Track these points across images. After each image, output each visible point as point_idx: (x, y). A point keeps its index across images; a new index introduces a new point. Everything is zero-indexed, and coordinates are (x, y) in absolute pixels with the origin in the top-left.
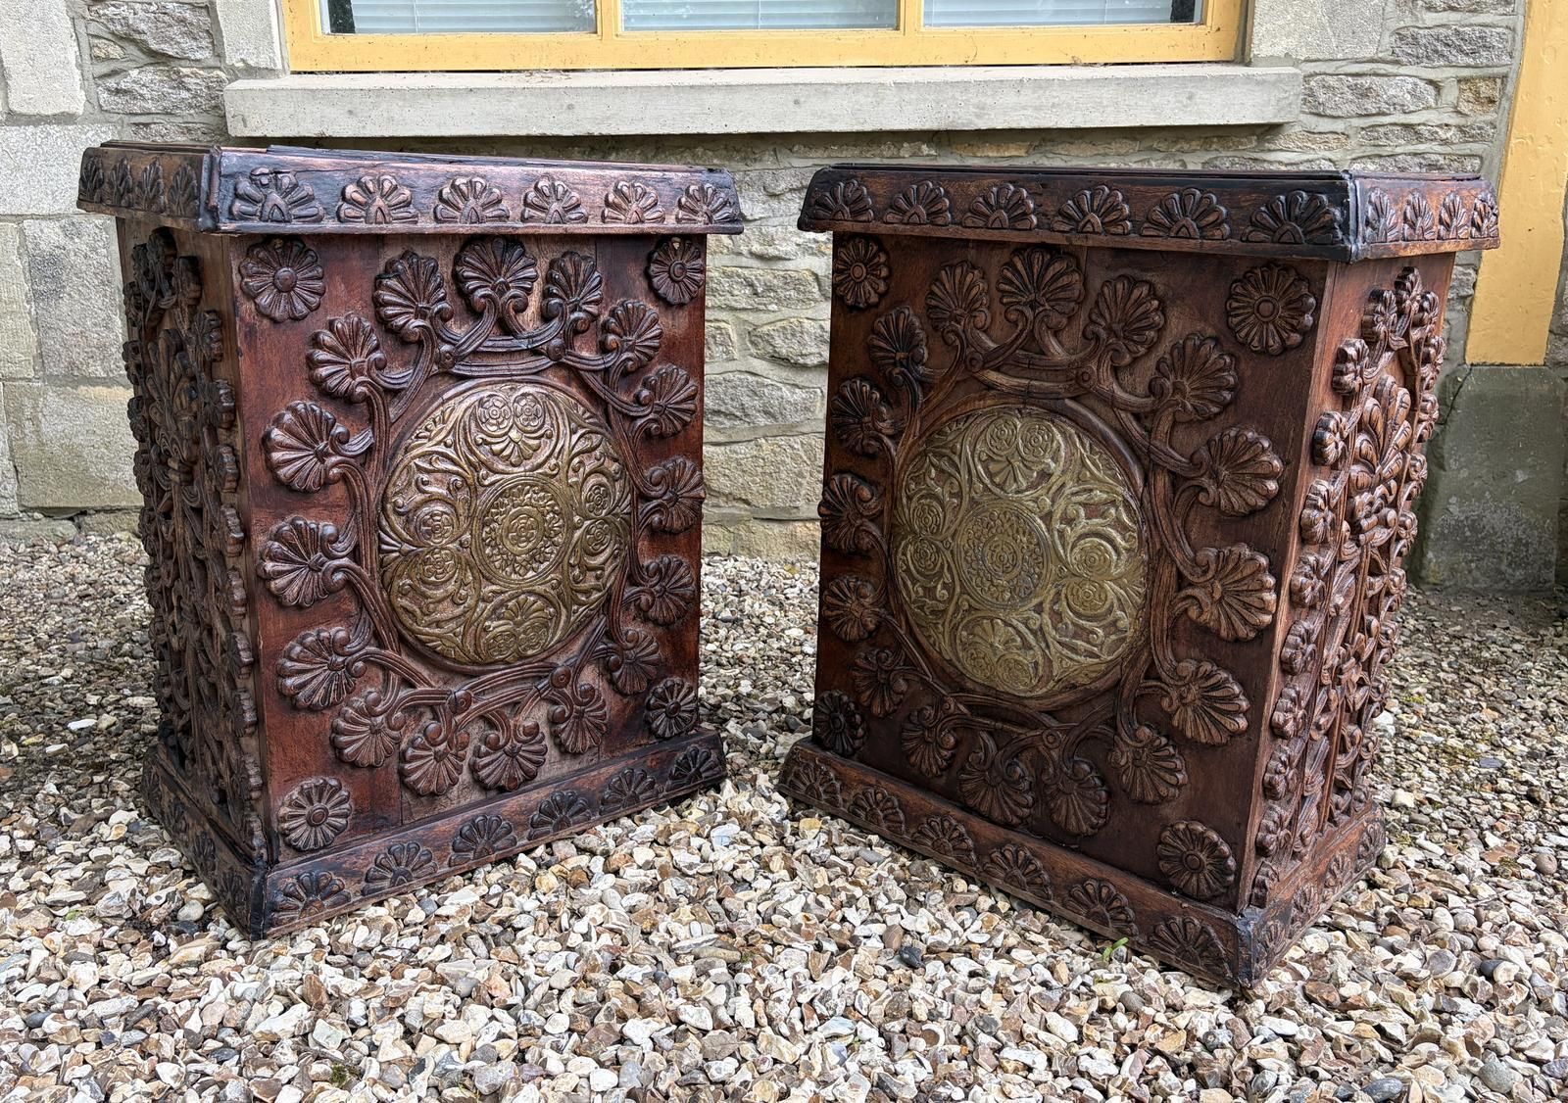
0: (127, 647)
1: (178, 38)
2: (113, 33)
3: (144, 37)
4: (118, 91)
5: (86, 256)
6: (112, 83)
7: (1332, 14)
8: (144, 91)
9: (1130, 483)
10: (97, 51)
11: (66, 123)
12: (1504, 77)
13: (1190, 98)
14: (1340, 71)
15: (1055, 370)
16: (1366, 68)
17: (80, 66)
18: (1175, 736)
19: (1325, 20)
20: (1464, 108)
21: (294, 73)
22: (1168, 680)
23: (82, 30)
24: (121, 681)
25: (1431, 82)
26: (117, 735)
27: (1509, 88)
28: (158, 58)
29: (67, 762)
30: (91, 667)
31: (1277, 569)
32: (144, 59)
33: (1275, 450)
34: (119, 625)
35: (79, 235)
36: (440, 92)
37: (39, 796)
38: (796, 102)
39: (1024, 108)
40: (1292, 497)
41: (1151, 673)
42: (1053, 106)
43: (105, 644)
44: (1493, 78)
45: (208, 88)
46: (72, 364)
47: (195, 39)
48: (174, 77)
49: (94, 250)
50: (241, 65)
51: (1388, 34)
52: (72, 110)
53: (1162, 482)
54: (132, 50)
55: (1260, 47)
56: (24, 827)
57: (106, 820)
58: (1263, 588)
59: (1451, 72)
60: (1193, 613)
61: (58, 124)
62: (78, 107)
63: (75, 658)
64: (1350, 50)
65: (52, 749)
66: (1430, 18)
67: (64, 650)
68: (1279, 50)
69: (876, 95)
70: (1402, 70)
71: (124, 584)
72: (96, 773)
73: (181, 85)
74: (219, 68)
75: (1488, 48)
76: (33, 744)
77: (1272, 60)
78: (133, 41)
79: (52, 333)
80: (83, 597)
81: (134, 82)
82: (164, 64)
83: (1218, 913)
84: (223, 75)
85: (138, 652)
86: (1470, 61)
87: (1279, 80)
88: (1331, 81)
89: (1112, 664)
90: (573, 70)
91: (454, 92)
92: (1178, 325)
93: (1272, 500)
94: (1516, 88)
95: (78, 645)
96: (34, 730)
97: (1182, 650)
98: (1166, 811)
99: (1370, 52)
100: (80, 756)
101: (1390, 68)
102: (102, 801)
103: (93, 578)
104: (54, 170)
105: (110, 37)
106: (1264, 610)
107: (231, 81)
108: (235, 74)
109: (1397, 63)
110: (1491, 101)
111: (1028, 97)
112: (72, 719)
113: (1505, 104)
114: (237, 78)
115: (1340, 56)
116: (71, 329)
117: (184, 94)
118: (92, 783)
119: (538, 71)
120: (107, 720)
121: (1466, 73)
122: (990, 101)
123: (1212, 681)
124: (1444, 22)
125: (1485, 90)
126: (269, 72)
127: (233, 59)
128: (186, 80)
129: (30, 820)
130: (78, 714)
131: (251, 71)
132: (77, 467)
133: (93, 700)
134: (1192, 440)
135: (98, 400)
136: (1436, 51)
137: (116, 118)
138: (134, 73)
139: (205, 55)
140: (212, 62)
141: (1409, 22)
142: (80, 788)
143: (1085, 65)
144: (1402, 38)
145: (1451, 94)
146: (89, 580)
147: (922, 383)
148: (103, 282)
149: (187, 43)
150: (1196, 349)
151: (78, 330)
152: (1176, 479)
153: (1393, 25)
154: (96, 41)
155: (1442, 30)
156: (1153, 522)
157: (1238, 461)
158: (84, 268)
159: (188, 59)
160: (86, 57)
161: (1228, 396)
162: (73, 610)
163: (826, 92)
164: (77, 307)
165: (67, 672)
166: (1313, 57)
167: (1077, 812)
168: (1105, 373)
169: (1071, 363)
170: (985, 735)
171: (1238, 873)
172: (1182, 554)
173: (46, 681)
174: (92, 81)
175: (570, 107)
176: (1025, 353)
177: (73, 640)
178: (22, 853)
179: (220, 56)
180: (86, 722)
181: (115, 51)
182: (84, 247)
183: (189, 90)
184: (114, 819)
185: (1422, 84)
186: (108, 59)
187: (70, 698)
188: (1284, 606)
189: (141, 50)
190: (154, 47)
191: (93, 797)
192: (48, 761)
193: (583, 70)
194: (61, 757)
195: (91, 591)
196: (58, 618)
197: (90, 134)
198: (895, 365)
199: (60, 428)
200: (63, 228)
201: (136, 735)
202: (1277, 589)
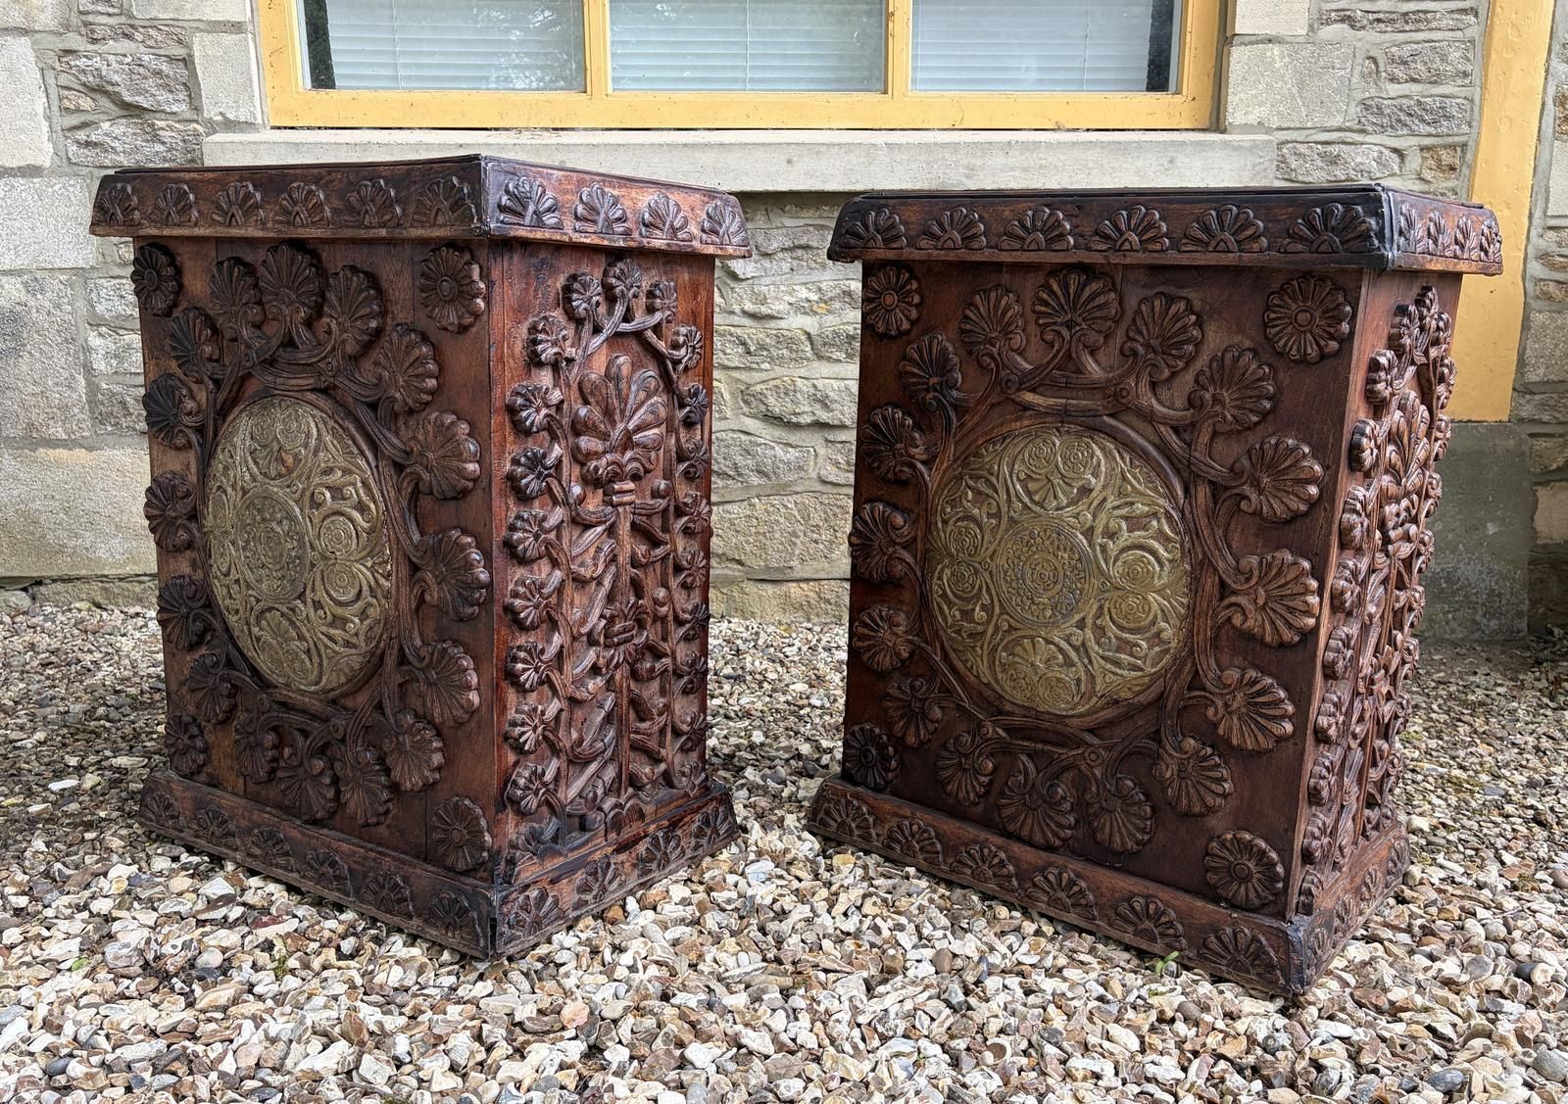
0: (101, 711)
1: (154, 91)
2: (84, 85)
3: (117, 89)
4: (88, 144)
5: (49, 313)
6: (81, 135)
7: (1301, 85)
8: (116, 144)
9: (1171, 496)
10: (67, 103)
11: (31, 176)
12: (1464, 146)
13: (1171, 162)
14: (1311, 139)
15: (1093, 388)
16: (1334, 136)
17: (48, 118)
18: (1222, 746)
19: (1295, 90)
20: (1427, 175)
21: (273, 128)
22: (1213, 689)
23: (51, 81)
24: (99, 744)
25: (1395, 150)
26: (103, 795)
27: (1469, 156)
28: (131, 110)
29: (52, 820)
30: (66, 731)
31: (1319, 573)
32: (115, 110)
33: (1315, 456)
34: (90, 690)
35: (42, 291)
37: (28, 854)
38: (789, 162)
39: (1012, 169)
40: (1332, 501)
41: (1195, 683)
42: (1041, 167)
43: (76, 708)
44: (1453, 147)
45: (184, 141)
46: (31, 426)
47: (171, 92)
48: (148, 129)
49: (58, 306)
50: (219, 118)
51: (1353, 104)
52: (38, 163)
53: (1202, 493)
54: (104, 102)
55: (1235, 115)
56: (14, 884)
57: (105, 875)
58: (1307, 591)
59: (1414, 141)
60: (1237, 620)
61: (24, 176)
62: (45, 158)
63: (46, 722)
64: (1318, 119)
65: (35, 809)
66: (1394, 89)
67: (34, 715)
68: (1252, 119)
69: (868, 155)
70: (1368, 139)
71: (90, 651)
72: (87, 831)
73: (156, 138)
74: (196, 121)
75: (1448, 118)
76: (13, 805)
77: (1246, 128)
78: (106, 93)
79: (9, 394)
80: (45, 665)
81: (106, 134)
82: (138, 117)
83: (1268, 921)
84: (200, 129)
85: (114, 715)
86: (1432, 130)
87: (1254, 147)
88: (1302, 148)
89: (1155, 677)
90: (562, 129)
92: (1215, 339)
93: (1313, 504)
94: (1475, 156)
95: (49, 710)
96: (12, 791)
97: (1225, 659)
98: (1213, 822)
99: (1337, 121)
100: (66, 815)
101: (1357, 137)
102: (96, 857)
103: (54, 646)
104: (17, 224)
105: (81, 88)
106: (1308, 613)
107: (208, 135)
108: (212, 128)
109: (1363, 131)
110: (1452, 169)
111: (1016, 158)
112: (52, 780)
113: (1466, 171)
114: (215, 132)
115: (1309, 125)
116: (31, 389)
117: (159, 147)
118: (83, 840)
119: (527, 129)
120: (90, 780)
121: (1428, 141)
122: (979, 162)
123: (1258, 687)
124: (1407, 93)
125: (1446, 157)
126: (249, 126)
127: (211, 112)
128: (161, 133)
129: (20, 877)
130: (58, 776)
131: (230, 125)
132: (33, 534)
133: (73, 761)
134: (1231, 451)
135: (59, 464)
136: (1399, 121)
137: (85, 171)
138: (106, 126)
139: (182, 108)
140: (188, 115)
141: (1373, 92)
142: (70, 846)
143: (1069, 130)
144: (1367, 108)
145: (1414, 162)
146: (50, 648)
147: (955, 407)
148: (66, 340)
149: (163, 96)
150: (1235, 360)
151: (38, 390)
152: (1216, 489)
153: (1359, 96)
154: (66, 93)
155: (1404, 101)
156: (1194, 533)
157: (1278, 468)
158: (46, 325)
159: (163, 111)
160: (55, 108)
161: (1268, 405)
162: (37, 677)
163: (818, 152)
164: (38, 365)
165: (40, 736)
166: (1285, 125)
167: (1121, 830)
168: (1144, 388)
169: (1109, 381)
170: (1024, 758)
171: (1287, 880)
172: (1224, 564)
173: (19, 744)
174: (60, 133)
176: (1062, 374)
177: (41, 705)
178: (16, 909)
179: (197, 109)
180: (69, 783)
181: (86, 103)
182: (47, 304)
183: (163, 143)
184: (112, 874)
185: (1387, 152)
186: (78, 110)
187: (46, 760)
188: (1326, 610)
189: (114, 102)
190: (128, 99)
191: (86, 854)
192: (33, 822)
193: (573, 129)
194: (47, 816)
195: (53, 659)
196: (22, 685)
197: (56, 188)
198: (928, 390)
199: (15, 493)
200: (25, 284)
201: (124, 794)
202: (1320, 592)
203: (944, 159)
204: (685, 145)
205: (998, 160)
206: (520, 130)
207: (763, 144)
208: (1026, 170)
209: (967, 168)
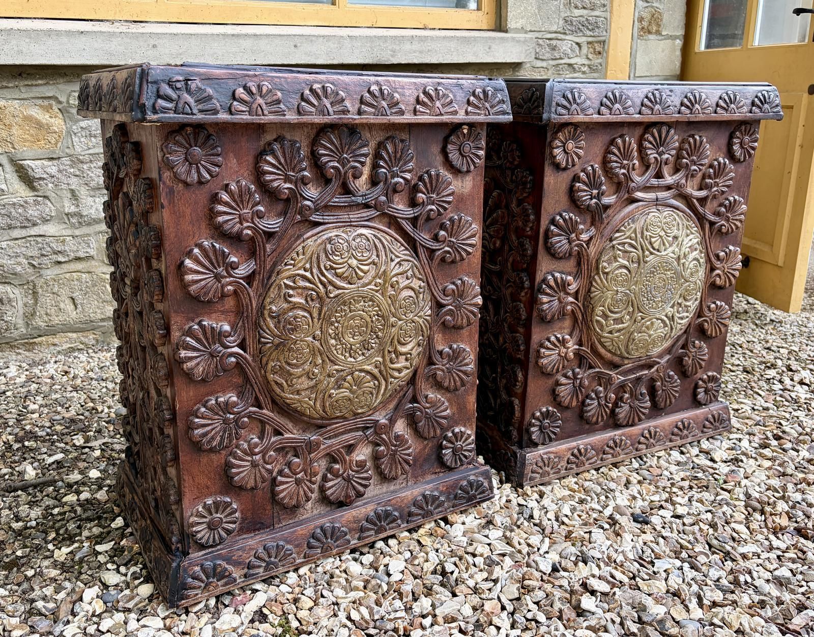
7: (539, 8)
12: (604, 42)
13: (489, 48)
14: (544, 37)
16: (553, 36)
19: (536, 11)
20: (590, 56)
25: (577, 44)
27: (606, 47)
36: (58, 33)
38: (295, 46)
42: (429, 51)
44: (599, 42)
51: (561, 19)
55: (512, 23)
59: (584, 39)
64: (547, 27)
66: (577, 12)
68: (519, 25)
69: (339, 43)
70: (567, 37)
75: (598, 27)
77: (517, 30)
86: (591, 33)
87: (525, 41)
88: (541, 42)
90: (140, 22)
91: (69, 33)
94: (608, 47)
99: (554, 28)
101: (562, 36)
109: (565, 34)
110: (600, 53)
111: (416, 46)
113: (605, 54)
115: (543, 29)
119: (117, 21)
121: (590, 39)
122: (398, 48)
124: (581, 14)
125: (598, 48)
136: (579, 29)
141: (568, 14)
143: (431, 29)
144: (566, 21)
145: (585, 50)
153: (563, 15)
155: (581, 18)
163: (312, 41)
166: (533, 29)
175: (154, 46)
185: (574, 44)
193: (146, 22)
203: (379, 45)
204: (233, 35)
205: (407, 46)
206: (112, 22)
207: (280, 35)
208: (421, 52)
209: (392, 51)
